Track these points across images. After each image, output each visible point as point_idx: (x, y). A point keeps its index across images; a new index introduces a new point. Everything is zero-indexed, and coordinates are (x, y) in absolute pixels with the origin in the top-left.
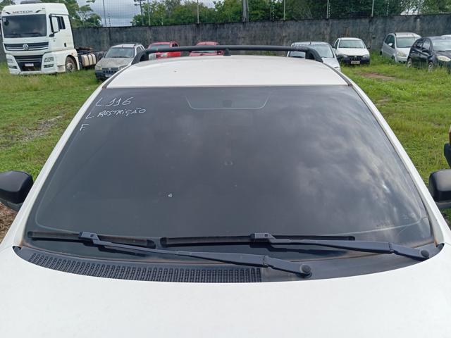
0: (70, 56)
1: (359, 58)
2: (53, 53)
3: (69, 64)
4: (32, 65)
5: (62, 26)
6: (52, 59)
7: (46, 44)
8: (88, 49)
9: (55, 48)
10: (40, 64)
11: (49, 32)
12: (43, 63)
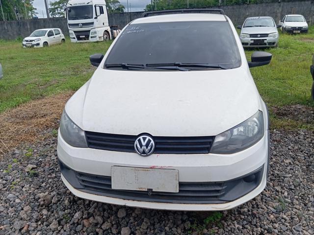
0: (106, 31)
1: (300, 28)
2: (96, 29)
3: (105, 36)
4: (84, 37)
5: (102, 12)
6: (95, 32)
7: (92, 23)
8: (117, 27)
9: (98, 26)
10: (89, 36)
11: (94, 16)
12: (90, 36)
